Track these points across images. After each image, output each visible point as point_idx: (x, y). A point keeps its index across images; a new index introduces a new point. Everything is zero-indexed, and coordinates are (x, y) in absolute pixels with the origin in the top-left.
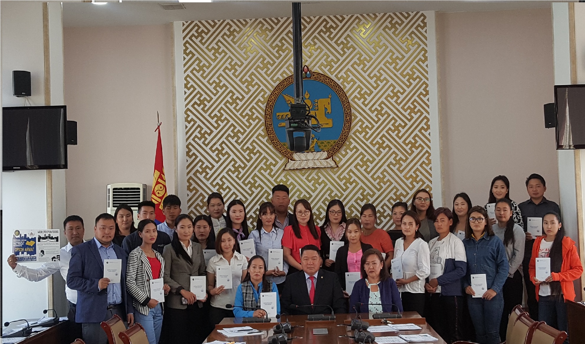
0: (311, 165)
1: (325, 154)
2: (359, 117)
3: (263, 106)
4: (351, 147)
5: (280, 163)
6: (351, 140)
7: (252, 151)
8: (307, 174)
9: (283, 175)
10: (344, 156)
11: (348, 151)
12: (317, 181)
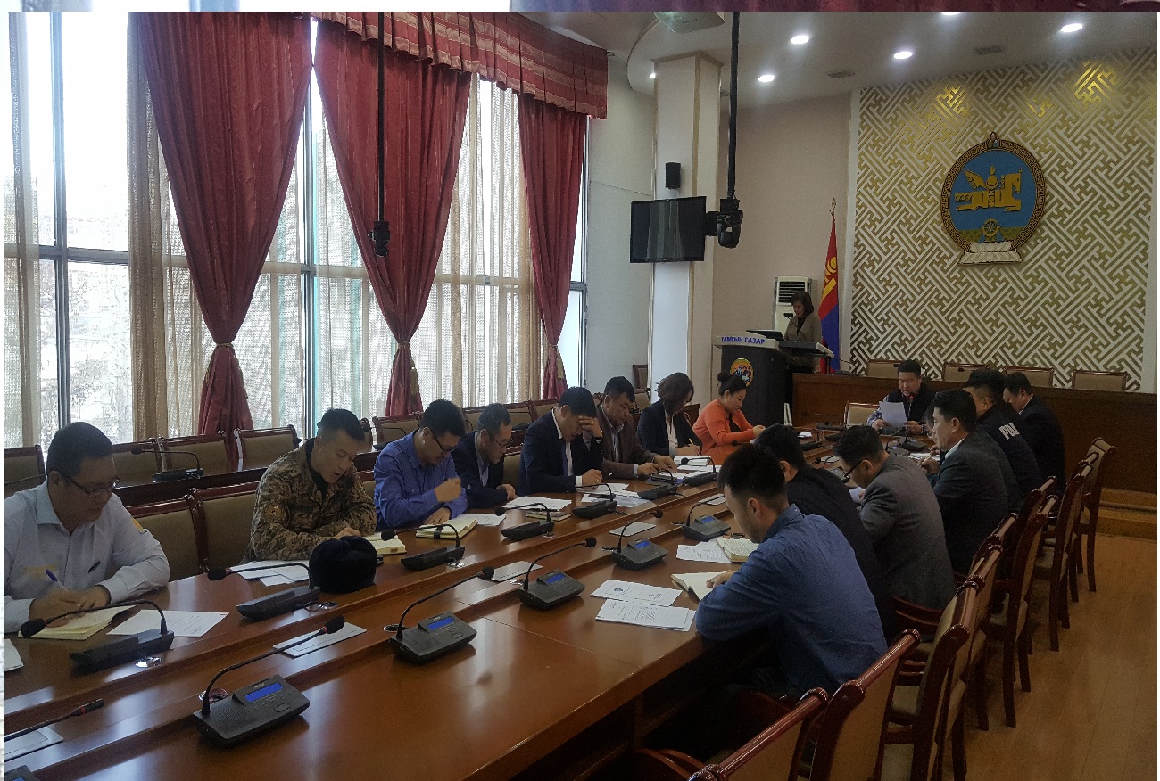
0: (990, 259)
1: (1008, 245)
2: (1057, 196)
3: (941, 186)
4: (1043, 236)
5: (956, 255)
6: (1044, 227)
7: (924, 242)
8: (985, 271)
9: (957, 270)
10: (1033, 248)
11: (1038, 240)
12: (996, 279)
